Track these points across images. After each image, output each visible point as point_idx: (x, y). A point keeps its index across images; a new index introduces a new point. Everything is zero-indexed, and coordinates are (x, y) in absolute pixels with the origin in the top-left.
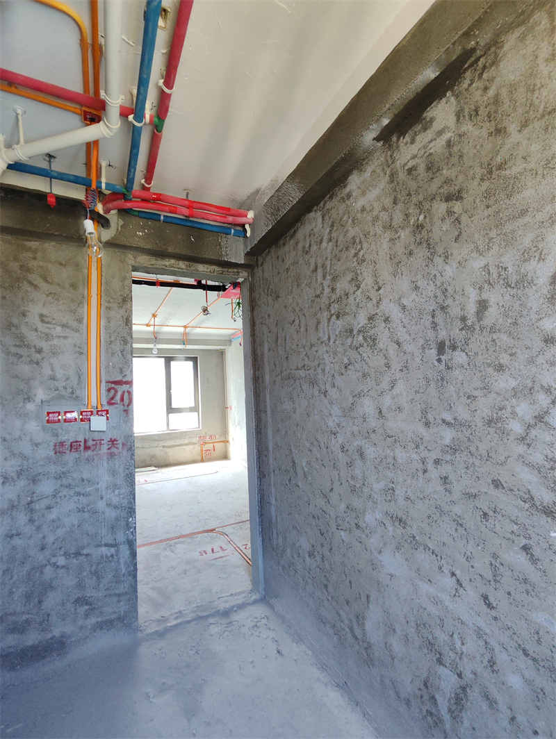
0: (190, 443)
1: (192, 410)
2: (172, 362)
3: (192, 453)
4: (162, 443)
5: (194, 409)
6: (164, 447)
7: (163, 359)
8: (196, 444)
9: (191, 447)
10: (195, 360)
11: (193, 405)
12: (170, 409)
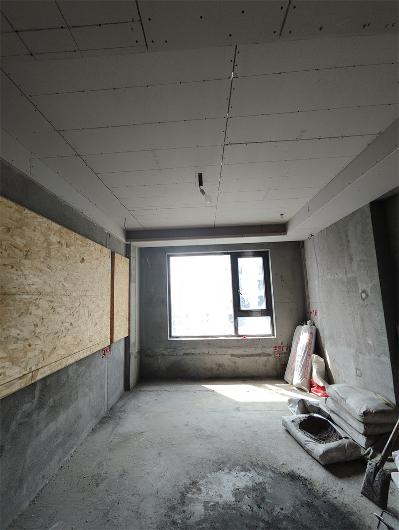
0: (264, 353)
1: (264, 313)
2: (239, 260)
3: (266, 366)
4: (230, 351)
5: (267, 312)
6: (232, 355)
7: (229, 256)
8: (271, 355)
9: (265, 358)
10: (264, 256)
11: (264, 307)
12: (239, 312)
